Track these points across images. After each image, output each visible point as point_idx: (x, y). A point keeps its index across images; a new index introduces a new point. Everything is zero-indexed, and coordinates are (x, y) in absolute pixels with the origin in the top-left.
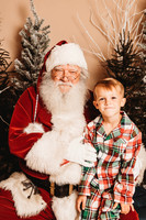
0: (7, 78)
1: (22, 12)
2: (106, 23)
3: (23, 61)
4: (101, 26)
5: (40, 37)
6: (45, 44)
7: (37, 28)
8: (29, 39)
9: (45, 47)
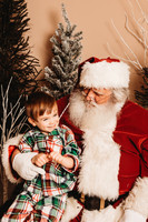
0: (36, 87)
1: (53, 18)
3: (54, 69)
4: (138, 33)
5: (71, 43)
6: (77, 51)
7: (68, 34)
8: (61, 46)
9: (77, 55)
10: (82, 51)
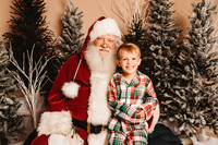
0: (53, 51)
2: (123, 10)
3: (64, 38)
5: (75, 20)
6: (79, 25)
7: (73, 14)
8: (68, 22)
9: (80, 28)
10: (83, 25)
